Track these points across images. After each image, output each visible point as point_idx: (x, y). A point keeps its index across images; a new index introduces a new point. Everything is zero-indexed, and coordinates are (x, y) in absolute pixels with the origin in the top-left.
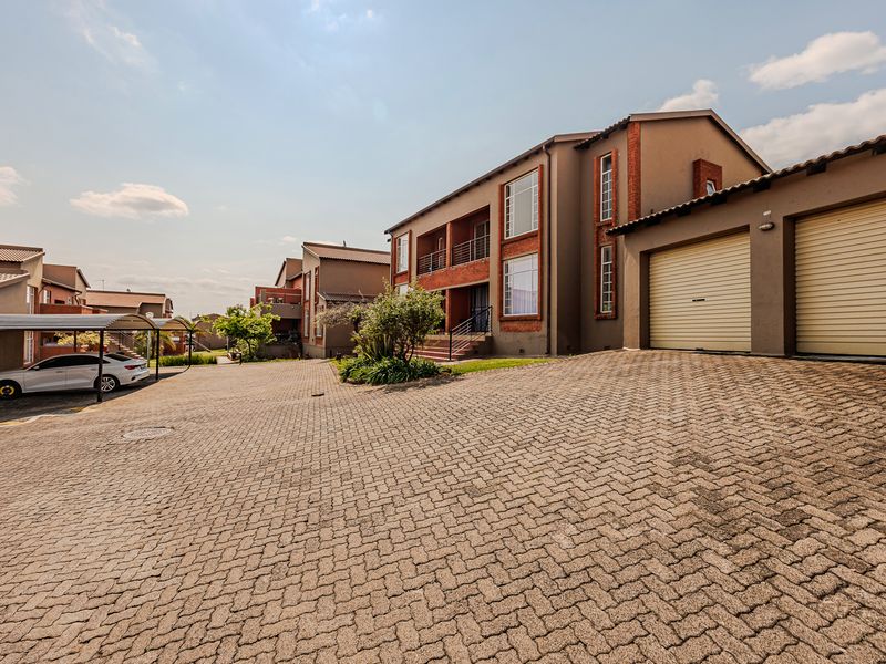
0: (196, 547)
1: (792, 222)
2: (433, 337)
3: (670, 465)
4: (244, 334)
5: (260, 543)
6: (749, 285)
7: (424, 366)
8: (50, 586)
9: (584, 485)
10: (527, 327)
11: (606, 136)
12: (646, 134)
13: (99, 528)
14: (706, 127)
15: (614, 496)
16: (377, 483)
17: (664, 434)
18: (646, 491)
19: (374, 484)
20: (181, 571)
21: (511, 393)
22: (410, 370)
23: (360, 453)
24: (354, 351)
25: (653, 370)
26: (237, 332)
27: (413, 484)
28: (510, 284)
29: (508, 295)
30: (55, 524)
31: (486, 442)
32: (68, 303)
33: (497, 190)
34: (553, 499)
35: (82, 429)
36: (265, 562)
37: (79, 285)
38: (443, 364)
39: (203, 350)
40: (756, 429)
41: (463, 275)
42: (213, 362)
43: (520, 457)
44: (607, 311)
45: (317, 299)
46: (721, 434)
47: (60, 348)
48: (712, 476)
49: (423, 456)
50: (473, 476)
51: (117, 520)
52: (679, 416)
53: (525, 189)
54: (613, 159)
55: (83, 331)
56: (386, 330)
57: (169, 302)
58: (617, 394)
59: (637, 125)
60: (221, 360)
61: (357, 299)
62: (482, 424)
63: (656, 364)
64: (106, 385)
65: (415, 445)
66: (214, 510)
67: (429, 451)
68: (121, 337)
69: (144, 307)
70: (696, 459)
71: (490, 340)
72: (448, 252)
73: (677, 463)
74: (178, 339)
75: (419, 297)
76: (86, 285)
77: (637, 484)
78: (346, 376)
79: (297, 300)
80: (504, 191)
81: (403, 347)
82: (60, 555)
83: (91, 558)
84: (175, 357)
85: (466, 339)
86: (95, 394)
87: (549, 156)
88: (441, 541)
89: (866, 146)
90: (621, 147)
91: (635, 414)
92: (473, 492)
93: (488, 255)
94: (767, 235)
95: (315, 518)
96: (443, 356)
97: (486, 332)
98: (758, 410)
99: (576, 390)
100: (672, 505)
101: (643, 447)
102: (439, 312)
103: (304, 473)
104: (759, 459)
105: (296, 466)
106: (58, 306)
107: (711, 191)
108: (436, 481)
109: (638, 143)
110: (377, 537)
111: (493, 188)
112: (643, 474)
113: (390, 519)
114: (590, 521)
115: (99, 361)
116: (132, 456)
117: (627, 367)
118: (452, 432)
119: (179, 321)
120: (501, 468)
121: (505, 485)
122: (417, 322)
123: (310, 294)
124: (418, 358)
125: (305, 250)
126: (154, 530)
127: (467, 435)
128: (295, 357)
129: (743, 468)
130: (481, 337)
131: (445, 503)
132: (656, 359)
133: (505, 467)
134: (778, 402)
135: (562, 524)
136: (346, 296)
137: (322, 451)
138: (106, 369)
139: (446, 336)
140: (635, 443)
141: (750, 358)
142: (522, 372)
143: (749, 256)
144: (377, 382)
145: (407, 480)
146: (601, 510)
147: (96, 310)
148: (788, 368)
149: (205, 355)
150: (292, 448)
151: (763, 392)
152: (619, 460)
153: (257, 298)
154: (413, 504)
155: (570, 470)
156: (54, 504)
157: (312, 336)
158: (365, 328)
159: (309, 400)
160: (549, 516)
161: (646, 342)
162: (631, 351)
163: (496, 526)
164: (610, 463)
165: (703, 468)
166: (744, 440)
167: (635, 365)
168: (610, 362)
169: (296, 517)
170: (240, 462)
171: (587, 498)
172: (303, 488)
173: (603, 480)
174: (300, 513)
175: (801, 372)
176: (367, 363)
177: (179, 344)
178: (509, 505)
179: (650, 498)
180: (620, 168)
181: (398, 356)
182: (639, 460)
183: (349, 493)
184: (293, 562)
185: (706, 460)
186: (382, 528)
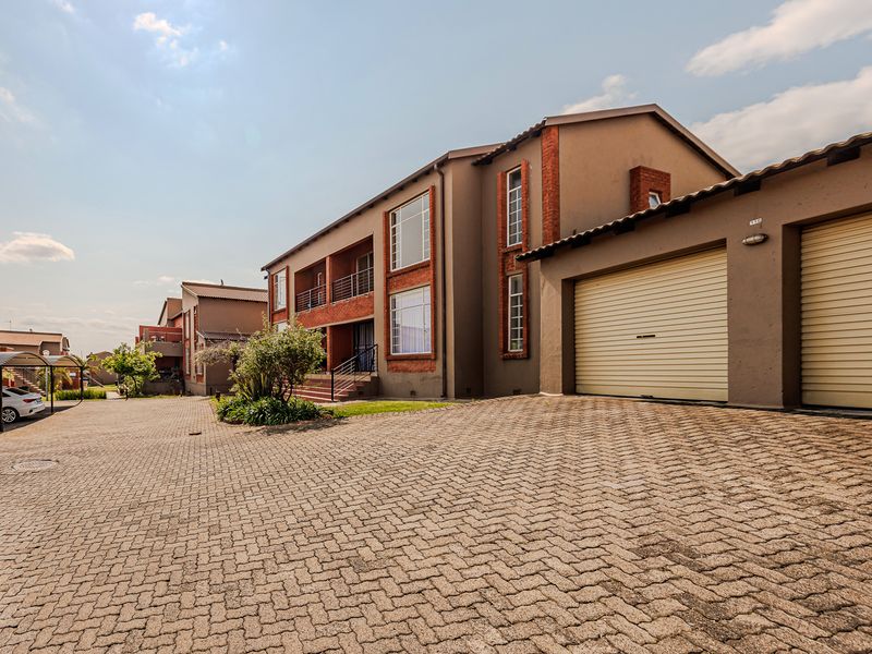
0: (55, 597)
1: (797, 233)
2: (314, 376)
3: (634, 556)
4: (129, 371)
5: (118, 601)
6: (726, 317)
7: (304, 407)
9: (507, 572)
10: (420, 366)
12: (567, 140)
15: (552, 592)
16: (247, 541)
18: (600, 591)
19: (243, 542)
20: (37, 625)
21: (402, 443)
22: (288, 411)
23: (232, 503)
24: (232, 390)
25: (586, 422)
26: (125, 370)
27: (288, 546)
28: (398, 320)
29: (396, 332)
31: (374, 501)
33: (381, 219)
34: (464, 587)
36: (121, 627)
38: (324, 405)
39: (97, 385)
40: (764, 512)
41: (345, 312)
42: (103, 397)
43: (418, 525)
44: (517, 349)
45: (196, 337)
46: (706, 516)
48: (705, 579)
49: (301, 513)
50: (358, 544)
52: (634, 485)
53: (414, 217)
54: (523, 174)
56: (262, 369)
57: (66, 341)
58: (540, 450)
59: (554, 130)
60: (110, 395)
61: (235, 337)
62: (369, 478)
63: (588, 414)
64: (8, 417)
65: (290, 499)
67: (307, 507)
68: (25, 373)
69: (44, 344)
70: (671, 550)
71: (377, 380)
72: (328, 287)
73: (643, 553)
74: (74, 374)
75: (297, 335)
77: (585, 579)
79: (178, 338)
80: (390, 218)
81: (281, 387)
84: (69, 392)
85: (350, 379)
87: (442, 175)
88: (320, 628)
90: (534, 159)
91: (569, 479)
92: (359, 565)
93: (372, 289)
95: (177, 578)
96: (325, 396)
97: (371, 371)
98: (761, 485)
99: (484, 442)
100: (646, 618)
101: (587, 524)
102: (319, 350)
103: (173, 521)
104: (781, 559)
105: (166, 512)
107: (654, 205)
108: (316, 546)
109: (556, 152)
110: (243, 611)
111: (376, 216)
112: (594, 565)
113: (259, 589)
114: (520, 626)
117: (549, 416)
118: (333, 486)
119: (72, 358)
120: (393, 536)
121: (399, 559)
122: (295, 362)
123: (190, 332)
124: (298, 397)
125: (184, 290)
126: (21, 572)
127: (349, 490)
128: (177, 394)
129: (755, 571)
130: (366, 377)
131: (324, 576)
132: (587, 409)
133: (399, 535)
134: (790, 473)
135: (479, 626)
136: (224, 334)
137: (193, 497)
138: (7, 402)
139: (327, 376)
140: (574, 519)
141: (728, 410)
142: (414, 417)
143: (725, 279)
144: (256, 422)
145: (281, 541)
146: (534, 611)
147: (4, 348)
149: (97, 390)
150: (163, 491)
152: (555, 540)
153: (141, 338)
154: (286, 573)
155: (486, 548)
157: (193, 374)
158: (242, 368)
159: (186, 438)
160: (461, 612)
161: (571, 385)
162: (551, 396)
163: (390, 616)
164: (542, 543)
165: (687, 565)
166: (746, 528)
167: (560, 415)
168: (524, 410)
169: (157, 573)
170: (112, 503)
171: (512, 590)
172: (170, 539)
173: (533, 568)
174: (162, 570)
175: (819, 433)
176: (245, 402)
177: (75, 379)
178: (406, 588)
179: (608, 601)
180: (532, 184)
181: (277, 396)
182: (583, 544)
183: (216, 550)
184: (150, 632)
185: (690, 552)
186: (250, 601)
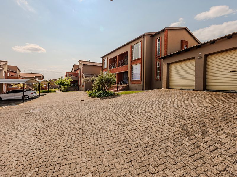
0: (49, 140)
1: (206, 56)
2: (113, 85)
3: (174, 118)
4: (63, 84)
5: (66, 139)
6: (195, 72)
7: (111, 93)
8: (9, 151)
9: (152, 124)
10: (138, 83)
11: (159, 33)
12: (169, 33)
13: (23, 136)
14: (185, 31)
15: (159, 126)
16: (98, 123)
17: (172, 110)
18: (168, 125)
19: (97, 124)
20: (45, 147)
21: (133, 100)
22: (107, 94)
23: (93, 115)
24: (92, 89)
25: (170, 94)
26: (61, 84)
27: (107, 123)
28: (133, 72)
29: (133, 74)
30: (11, 135)
31: (127, 112)
32: (15, 76)
33: (130, 47)
34: (144, 127)
35: (19, 109)
36: (68, 144)
37: (18, 71)
38: (116, 92)
39: (52, 88)
40: (196, 109)
41: (121, 70)
42: (55, 92)
43: (135, 116)
44: (158, 79)
46: (187, 110)
47: (13, 88)
48: (184, 121)
49: (110, 116)
50: (123, 121)
51: (28, 134)
52: (176, 106)
53: (137, 47)
54: (161, 39)
55: (19, 83)
56: (100, 84)
57: (43, 76)
58: (160, 100)
59: (167, 30)
60: (57, 91)
61: (93, 75)
62: (126, 108)
63: (171, 92)
64: (26, 98)
65: (108, 114)
66: (54, 131)
67: (112, 115)
68: (30, 85)
69: (36, 77)
70: (180, 117)
71: (128, 86)
72: (117, 63)
73: (176, 118)
74: (45, 86)
75: (109, 75)
76: (20, 71)
77: (165, 123)
78: (90, 95)
79: (77, 75)
80: (132, 47)
81: (105, 88)
82: (12, 143)
83: (21, 144)
84: (44, 90)
85: (122, 86)
86: (23, 100)
87: (144, 38)
88: (114, 138)
89: (225, 37)
90: (163, 36)
91: (165, 105)
92: (123, 125)
93: (128, 64)
94: (200, 59)
95: (81, 132)
96: (116, 90)
97: (127, 84)
98: (196, 104)
99: (150, 99)
100: (174, 128)
101: (167, 114)
102: (115, 79)
103: (79, 121)
104: (196, 117)
105: (76, 119)
106: (12, 77)
107: (185, 48)
108: (113, 123)
109: (167, 35)
110: (97, 137)
111: (129, 47)
112: (167, 121)
113: (101, 133)
114: (153, 133)
115: (23, 91)
116: (32, 116)
117: (163, 93)
118: (118, 110)
119: (45, 81)
121: (131, 124)
122: (109, 81)
123: (81, 74)
124: (109, 91)
125: (79, 62)
126: (38, 136)
127: (121, 111)
128: (77, 90)
129: (192, 119)
130: (126, 85)
131: (115, 128)
132: (171, 91)
133: (131, 119)
134: (201, 102)
135: (146, 133)
136: (90, 75)
137: (84, 115)
138: (25, 94)
139: (116, 85)
140: (165, 113)
141: (194, 91)
142: (136, 94)
143: (195, 65)
144: (99, 97)
146: (156, 130)
147: (23, 78)
148: (204, 93)
149: (53, 90)
150: (76, 114)
151: (198, 99)
152: (161, 117)
153: (66, 75)
154: (107, 129)
155: (148, 120)
156: (11, 129)
157: (81, 85)
158: (95, 83)
159: (80, 102)
160: (143, 132)
161: (168, 87)
162: (164, 89)
163: (129, 134)
164: (158, 118)
165: (182, 119)
166: (192, 112)
167: (165, 93)
168: (159, 92)
169: (76, 132)
170: (62, 118)
171: (152, 127)
172: (78, 125)
173: (156, 122)
174: (77, 131)
175: (207, 94)
176: (96, 92)
177: (45, 87)
178: (132, 129)
179: (169, 127)
180: (162, 42)
181: (104, 90)
182: (166, 117)
183: (91, 126)
184: (75, 144)
185: (183, 117)
186: (99, 135)
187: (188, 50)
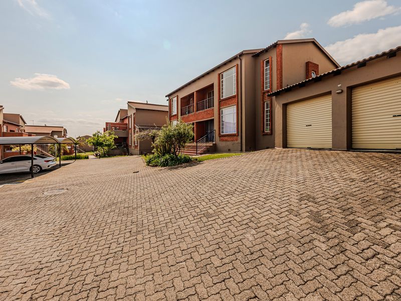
0: (78, 245)
1: (351, 89)
2: (189, 144)
3: (298, 201)
4: (101, 144)
5: (109, 242)
6: (331, 118)
7: (185, 157)
8: (7, 267)
9: (259, 211)
10: (232, 139)
11: (266, 51)
12: (285, 50)
13: (31, 238)
14: (311, 47)
15: (273, 216)
17: (295, 187)
18: (287, 213)
19: (162, 213)
20: (71, 257)
21: (225, 169)
22: (178, 160)
23: (156, 199)
24: (153, 151)
25: (289, 158)
26: (98, 144)
27: (180, 212)
28: (224, 119)
29: (223, 124)
30: (10, 236)
31: (214, 192)
32: (16, 131)
33: (217, 76)
34: (245, 218)
35: (24, 191)
36: (111, 251)
37: (21, 123)
38: (194, 157)
39: (82, 152)
40: (335, 183)
41: (202, 116)
42: (87, 158)
43: (230, 199)
44: (268, 131)
45: (135, 128)
46: (320, 186)
47: (13, 153)
48: (316, 205)
49: (185, 200)
50: (208, 208)
51: (41, 234)
52: (301, 178)
53: (230, 76)
54: (270, 61)
55: (23, 144)
56: (166, 142)
57: (65, 130)
58: (273, 169)
59: (281, 45)
60: (90, 157)
61: (153, 127)
62: (212, 184)
63: (290, 155)
64: (35, 170)
65: (181, 195)
66: (87, 228)
67: (188, 197)
68: (42, 147)
69: (53, 133)
70: (309, 198)
71: (215, 145)
72: (195, 105)
73: (301, 200)
74: (70, 147)
75: (182, 126)
76: (25, 123)
77: (283, 210)
78: (149, 163)
79: (126, 128)
80: (220, 76)
81: (175, 149)
82: (13, 252)
83: (28, 252)
84: (68, 156)
85: (204, 145)
86: (30, 174)
87: (241, 60)
88: (194, 239)
89: (384, 54)
90: (273, 56)
91: (281, 178)
92: (208, 216)
93: (213, 106)
94: (339, 95)
96: (193, 153)
97: (213, 141)
98: (336, 175)
99: (254, 167)
100: (299, 219)
101: (285, 193)
102: (191, 133)
103: (130, 209)
104: (337, 197)
105: (126, 206)
106: (12, 133)
107: (314, 76)
108: (191, 211)
109: (281, 54)
110: (163, 238)
111: (215, 75)
112: (285, 205)
113: (170, 229)
114: (262, 228)
115: (31, 159)
116: (48, 203)
117: (277, 156)
118: (198, 188)
119: (70, 139)
120: (220, 204)
121: (223, 212)
122: (181, 138)
123: (131, 125)
124: (182, 154)
125: (128, 105)
126: (58, 238)
127: (205, 189)
128: (125, 155)
129: (330, 201)
130: (210, 144)
131: (195, 221)
132: (290, 153)
133: (223, 203)
134: (344, 171)
135: (249, 230)
136: (148, 126)
137: (138, 198)
138: (35, 162)
139: (195, 144)
140: (282, 191)
141: (332, 151)
142: (229, 159)
143: (331, 105)
144: (164, 166)
145: (177, 211)
146: (266, 222)
147: (30, 134)
148: (349, 155)
149: (83, 154)
150: (124, 197)
151: (338, 166)
152: (274, 199)
153: (107, 128)
154: (180, 222)
155: (252, 204)
156: (10, 227)
157: (133, 145)
158: (158, 141)
159: (132, 174)
160: (243, 226)
161: (285, 145)
162: (278, 149)
163: (219, 231)
164: (270, 201)
165: (312, 202)
166: (330, 189)
167: (280, 156)
168: (269, 154)
169: (125, 229)
170: (100, 205)
171: (260, 217)
172: (129, 216)
173: (267, 209)
174: (127, 228)
175: (354, 157)
176: (159, 157)
177: (70, 150)
178: (225, 221)
179: (289, 216)
180: (273, 66)
181: (173, 153)
182: (283, 199)
183: (151, 218)
184: (124, 251)
185: (314, 198)
186: (166, 234)
187: (319, 80)
